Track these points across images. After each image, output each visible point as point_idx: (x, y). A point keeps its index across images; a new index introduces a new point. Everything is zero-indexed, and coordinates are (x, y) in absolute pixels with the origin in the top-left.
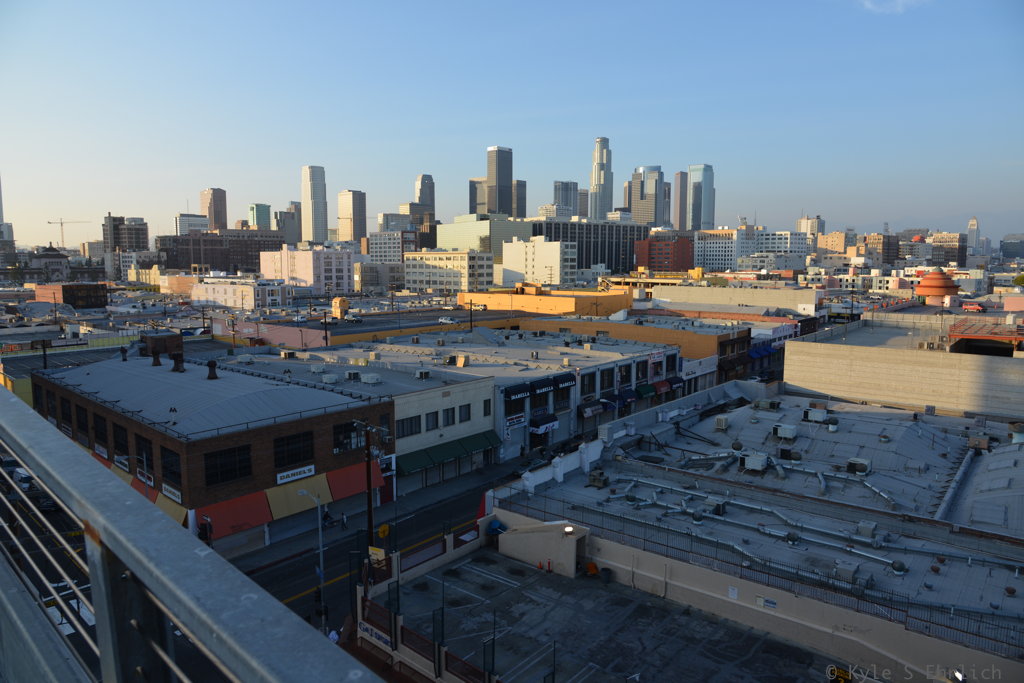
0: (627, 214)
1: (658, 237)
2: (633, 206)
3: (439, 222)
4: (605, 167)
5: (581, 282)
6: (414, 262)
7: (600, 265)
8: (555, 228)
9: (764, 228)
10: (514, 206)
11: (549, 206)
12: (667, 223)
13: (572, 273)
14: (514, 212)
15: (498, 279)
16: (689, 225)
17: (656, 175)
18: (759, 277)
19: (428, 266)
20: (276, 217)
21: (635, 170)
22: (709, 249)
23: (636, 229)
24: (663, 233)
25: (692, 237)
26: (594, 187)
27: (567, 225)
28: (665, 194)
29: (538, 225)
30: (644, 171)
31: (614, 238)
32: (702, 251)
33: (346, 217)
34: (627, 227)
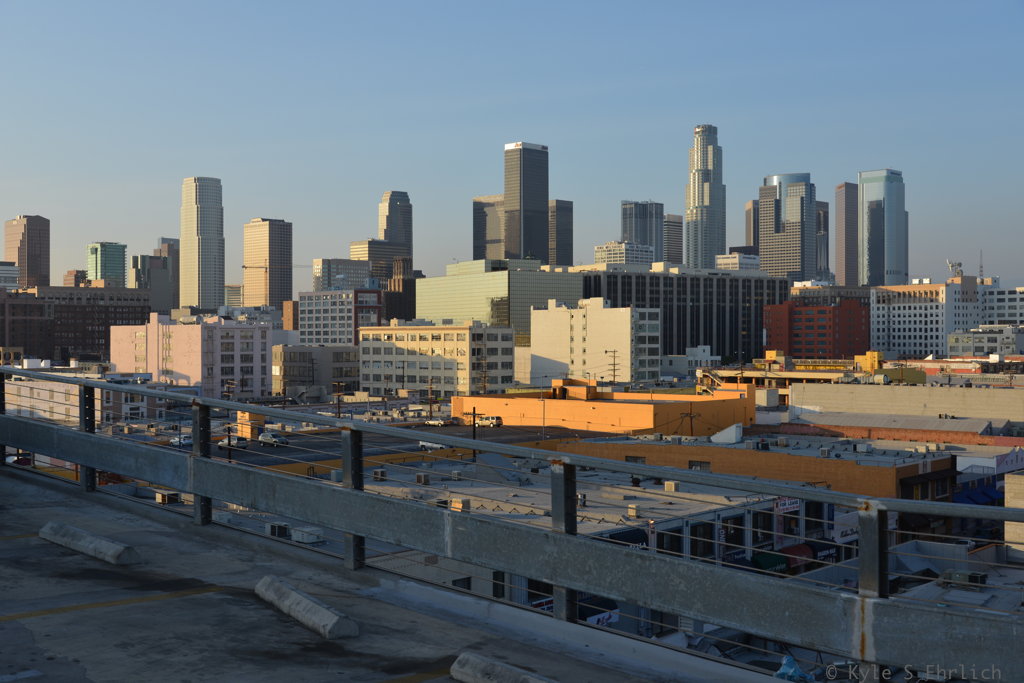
0: (751, 260)
1: (805, 298)
2: (762, 245)
3: (419, 274)
4: (712, 176)
5: (668, 379)
6: (377, 344)
7: (701, 348)
8: (623, 284)
9: (995, 281)
10: (552, 244)
11: (613, 245)
12: (823, 273)
13: (652, 363)
14: (552, 254)
15: (522, 372)
16: (864, 277)
17: (801, 190)
18: (986, 368)
19: (400, 351)
20: (135, 265)
21: (765, 180)
22: (897, 319)
23: (765, 284)
24: (814, 291)
25: (864, 298)
26: (692, 211)
27: (644, 278)
28: (819, 223)
29: (592, 278)
30: (780, 183)
31: (728, 301)
32: (884, 323)
33: (257, 265)
34: (749, 281)
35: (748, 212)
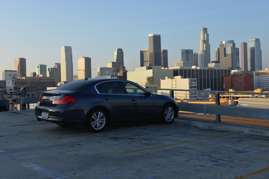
0: (218, 65)
1: (235, 75)
2: (221, 60)
3: (127, 72)
4: (206, 42)
5: (200, 98)
7: (208, 89)
8: (184, 72)
10: (162, 62)
11: (179, 62)
12: (238, 68)
13: (195, 93)
14: (162, 64)
16: (249, 68)
17: (231, 45)
20: (49, 71)
21: (221, 42)
22: (261, 80)
23: (224, 71)
24: (237, 73)
25: (252, 74)
26: (201, 51)
27: (190, 70)
28: (236, 54)
29: (176, 71)
30: (225, 43)
31: (213, 76)
32: (257, 81)
33: (82, 70)
34: (219, 70)
35: (216, 51)
